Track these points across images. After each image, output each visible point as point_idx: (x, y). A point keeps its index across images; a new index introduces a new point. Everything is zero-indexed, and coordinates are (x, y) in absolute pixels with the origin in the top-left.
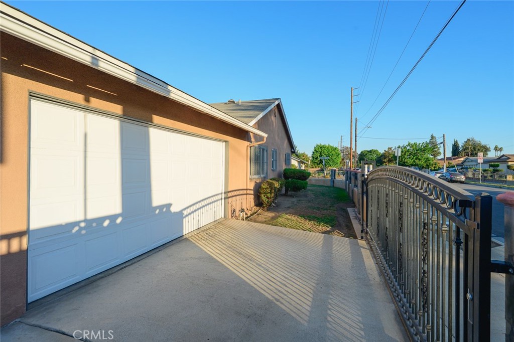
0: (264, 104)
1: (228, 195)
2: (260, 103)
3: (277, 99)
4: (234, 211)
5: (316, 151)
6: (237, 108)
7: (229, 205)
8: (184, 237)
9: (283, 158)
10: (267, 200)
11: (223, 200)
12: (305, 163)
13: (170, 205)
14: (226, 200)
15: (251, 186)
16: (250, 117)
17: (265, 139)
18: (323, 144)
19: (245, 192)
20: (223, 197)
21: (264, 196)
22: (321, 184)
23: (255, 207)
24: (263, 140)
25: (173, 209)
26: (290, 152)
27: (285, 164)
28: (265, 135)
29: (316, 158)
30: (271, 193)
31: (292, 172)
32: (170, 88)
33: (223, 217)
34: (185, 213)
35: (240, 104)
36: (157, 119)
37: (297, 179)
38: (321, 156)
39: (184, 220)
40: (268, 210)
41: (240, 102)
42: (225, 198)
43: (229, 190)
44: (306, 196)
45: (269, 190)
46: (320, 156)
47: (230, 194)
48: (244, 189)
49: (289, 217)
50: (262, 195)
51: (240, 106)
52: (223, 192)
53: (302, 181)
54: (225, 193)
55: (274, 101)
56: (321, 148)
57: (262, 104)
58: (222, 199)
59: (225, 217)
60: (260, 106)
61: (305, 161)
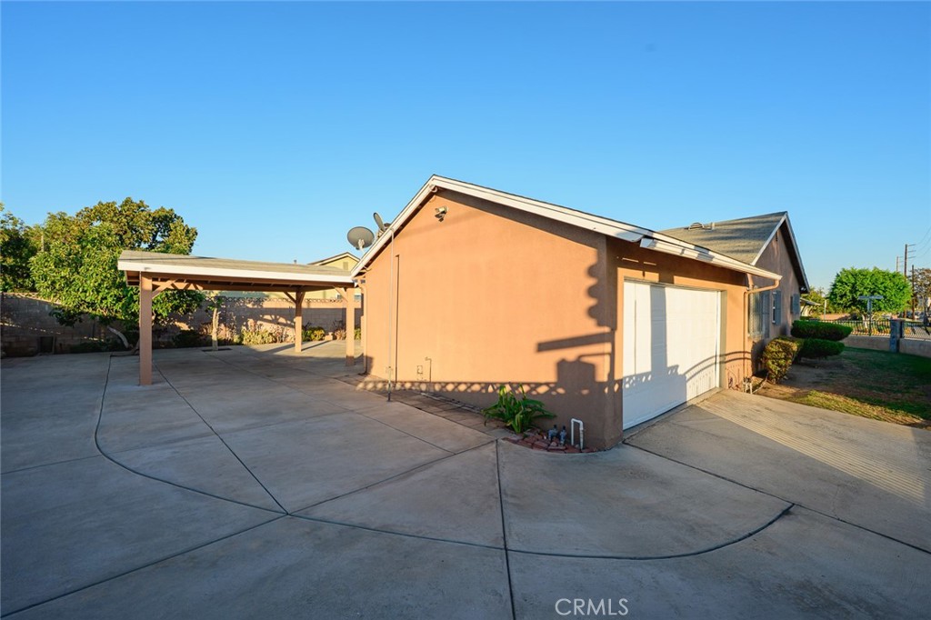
0: (761, 225)
1: (724, 359)
2: (749, 223)
3: (783, 214)
4: (731, 380)
5: (842, 283)
6: (710, 236)
7: (727, 372)
8: (688, 404)
9: (787, 302)
10: (778, 369)
11: (718, 365)
12: (810, 305)
13: (677, 366)
14: (723, 365)
15: (749, 348)
16: (748, 251)
17: (777, 283)
18: (858, 268)
19: (741, 355)
20: (718, 361)
21: (773, 363)
22: (863, 346)
23: (754, 378)
24: (774, 284)
25: (681, 371)
26: (798, 293)
27: (792, 313)
28: (778, 277)
29: (842, 297)
30: (786, 359)
31: (812, 327)
32: (710, 253)
33: (718, 386)
34: (688, 376)
35: (713, 228)
36: (677, 279)
37: (823, 338)
38: (854, 290)
39: (688, 384)
40: (779, 383)
41: (713, 225)
42: (721, 363)
43: (727, 352)
44: (840, 366)
45: (782, 355)
46: (851, 292)
47: (728, 358)
48: (740, 352)
49: (829, 396)
50: (770, 362)
51: (715, 231)
52: (718, 354)
53: (834, 342)
54: (721, 356)
55: (778, 218)
56: (855, 275)
57: (756, 226)
58: (716, 363)
59: (720, 386)
60: (754, 230)
61: (810, 301)
